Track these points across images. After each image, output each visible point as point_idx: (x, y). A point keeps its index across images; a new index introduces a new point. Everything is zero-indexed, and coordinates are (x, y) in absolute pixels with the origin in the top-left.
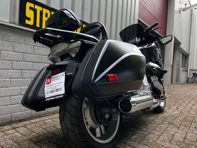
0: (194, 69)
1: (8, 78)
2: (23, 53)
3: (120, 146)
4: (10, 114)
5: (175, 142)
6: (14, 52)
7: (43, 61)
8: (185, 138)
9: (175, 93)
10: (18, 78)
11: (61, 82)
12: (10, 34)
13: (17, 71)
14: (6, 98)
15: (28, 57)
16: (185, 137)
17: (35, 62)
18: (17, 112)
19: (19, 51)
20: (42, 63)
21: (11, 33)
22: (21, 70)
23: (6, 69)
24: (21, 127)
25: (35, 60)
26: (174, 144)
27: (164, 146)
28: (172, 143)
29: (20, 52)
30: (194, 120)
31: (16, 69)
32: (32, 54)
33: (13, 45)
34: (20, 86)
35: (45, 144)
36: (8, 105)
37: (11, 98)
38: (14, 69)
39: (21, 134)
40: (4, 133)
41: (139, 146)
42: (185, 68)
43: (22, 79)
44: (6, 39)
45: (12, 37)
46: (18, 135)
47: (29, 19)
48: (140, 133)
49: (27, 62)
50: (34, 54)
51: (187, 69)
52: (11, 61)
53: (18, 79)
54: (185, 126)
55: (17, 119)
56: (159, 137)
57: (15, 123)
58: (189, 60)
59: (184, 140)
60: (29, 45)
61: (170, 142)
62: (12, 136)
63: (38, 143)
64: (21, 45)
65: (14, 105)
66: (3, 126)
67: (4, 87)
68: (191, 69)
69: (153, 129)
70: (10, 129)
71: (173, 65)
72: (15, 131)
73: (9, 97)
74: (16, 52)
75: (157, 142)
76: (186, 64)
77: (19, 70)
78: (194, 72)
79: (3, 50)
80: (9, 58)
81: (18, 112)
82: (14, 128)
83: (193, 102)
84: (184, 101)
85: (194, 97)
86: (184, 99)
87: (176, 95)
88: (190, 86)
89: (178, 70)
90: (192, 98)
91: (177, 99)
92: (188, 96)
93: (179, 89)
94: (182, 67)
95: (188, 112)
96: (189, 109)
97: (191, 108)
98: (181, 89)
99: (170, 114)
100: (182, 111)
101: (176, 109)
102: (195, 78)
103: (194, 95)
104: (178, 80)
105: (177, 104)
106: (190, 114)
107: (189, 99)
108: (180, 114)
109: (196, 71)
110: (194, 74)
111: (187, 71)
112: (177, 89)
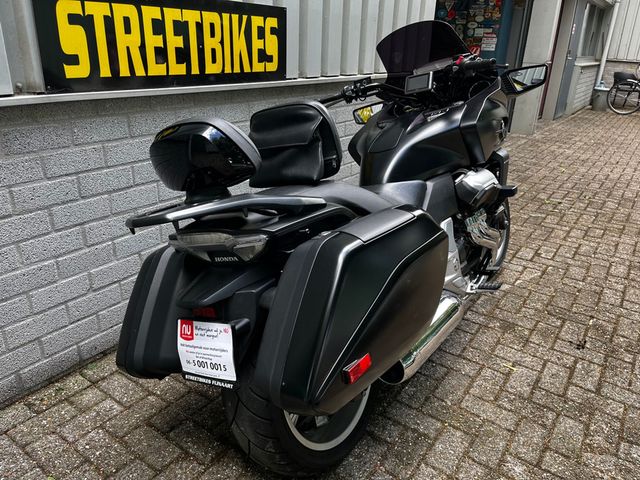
0: (622, 57)
1: (49, 259)
2: (77, 173)
3: (372, 429)
4: (75, 347)
5: (510, 401)
6: (49, 179)
7: (138, 181)
8: (536, 385)
9: (543, 172)
10: (76, 250)
11: (224, 351)
12: (25, 129)
13: (70, 231)
14: (55, 310)
15: (93, 181)
16: (538, 381)
17: (114, 191)
18: (91, 336)
19: (65, 172)
20: (137, 185)
21: (27, 124)
22: (79, 225)
23: (40, 236)
24: (111, 374)
25: (115, 185)
26: (505, 409)
27: (479, 417)
28: (499, 406)
29: (66, 175)
30: (574, 310)
31: (66, 228)
32: (103, 168)
33: (42, 159)
34: (86, 269)
35: (189, 434)
36: (66, 326)
37: (67, 307)
38: (59, 230)
39: (119, 403)
40: (72, 403)
41: (418, 424)
42: (593, 54)
43: (87, 250)
44: (16, 147)
45: (35, 136)
46: (111, 408)
47: (74, 60)
48: (424, 375)
49: (93, 196)
50: (109, 167)
51: (598, 57)
52: (47, 208)
53: (76, 254)
54: (545, 335)
55: (94, 353)
56: (470, 386)
57: (92, 362)
58: (609, 25)
59: (532, 393)
60: (88, 143)
61: (496, 399)
62: (98, 413)
63: (172, 434)
64: (66, 151)
65: (79, 322)
66: (62, 378)
67: (43, 287)
68: (611, 57)
69: (459, 356)
70: (85, 386)
71: (552, 60)
72: (99, 393)
73: (63, 306)
74: (56, 178)
75: (463, 405)
76: (597, 37)
77: (76, 225)
78: (620, 69)
79: (17, 184)
80: (38, 203)
81: (96, 334)
82: (94, 383)
83: (587, 220)
84: (562, 218)
85: (596, 194)
86: (565, 204)
87: (543, 186)
88: (598, 126)
89: (569, 69)
90: (590, 195)
91: (544, 207)
92: (578, 189)
93: (560, 147)
94: (583, 54)
95: (562, 272)
96: (568, 255)
97: (577, 248)
98: (564, 146)
99: (513, 284)
100: (548, 266)
101: (531, 260)
102: (618, 89)
103: (599, 180)
104: (562, 104)
105: (538, 232)
106: (566, 281)
107: (581, 201)
108: (538, 284)
109: (626, 65)
110: (619, 78)
111: (599, 65)
112: (552, 148)
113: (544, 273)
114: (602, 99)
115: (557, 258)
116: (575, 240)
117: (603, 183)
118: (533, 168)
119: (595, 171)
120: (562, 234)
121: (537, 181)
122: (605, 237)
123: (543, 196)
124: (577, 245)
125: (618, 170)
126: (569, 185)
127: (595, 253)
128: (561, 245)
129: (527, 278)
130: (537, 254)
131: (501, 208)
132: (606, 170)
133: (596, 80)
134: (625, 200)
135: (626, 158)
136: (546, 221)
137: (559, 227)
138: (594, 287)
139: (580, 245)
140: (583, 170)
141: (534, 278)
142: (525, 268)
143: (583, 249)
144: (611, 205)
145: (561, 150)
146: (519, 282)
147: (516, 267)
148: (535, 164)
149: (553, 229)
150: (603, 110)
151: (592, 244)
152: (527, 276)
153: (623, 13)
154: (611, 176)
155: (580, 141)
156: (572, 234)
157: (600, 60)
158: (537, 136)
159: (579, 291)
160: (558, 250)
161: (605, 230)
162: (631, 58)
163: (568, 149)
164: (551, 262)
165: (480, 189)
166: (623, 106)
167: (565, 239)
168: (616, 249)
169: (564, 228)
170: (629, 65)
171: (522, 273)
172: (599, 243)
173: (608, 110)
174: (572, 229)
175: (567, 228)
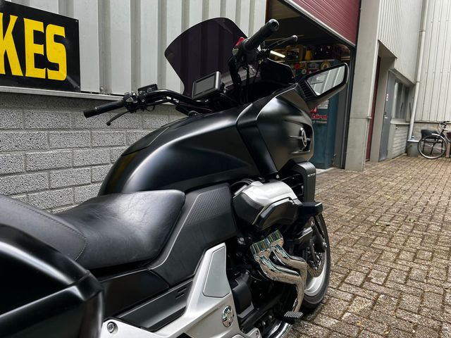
0: (425, 119)
9: (371, 199)
42: (404, 117)
51: (407, 119)
58: (413, 98)
68: (418, 120)
71: (373, 116)
76: (405, 106)
78: (425, 127)
83: (415, 242)
84: (390, 239)
85: (419, 217)
86: (393, 227)
87: (372, 210)
88: (413, 166)
89: (386, 126)
90: (415, 218)
91: (373, 229)
92: (403, 213)
93: (385, 180)
94: (397, 117)
95: (395, 301)
96: (399, 280)
97: (409, 272)
98: (388, 179)
99: (340, 319)
100: (379, 294)
101: (361, 286)
102: (425, 142)
103: (420, 206)
104: (384, 150)
105: (368, 254)
106: (400, 313)
107: (407, 224)
108: (368, 318)
109: (429, 125)
110: (425, 134)
111: (409, 126)
112: (379, 181)
113: (375, 302)
114: (414, 148)
115: (389, 284)
116: (405, 262)
117: (424, 208)
118: (363, 195)
119: (416, 198)
120: (392, 257)
121: (366, 206)
122: (435, 259)
123: (372, 219)
124: (407, 269)
125: (435, 197)
126: (395, 210)
127: (427, 278)
128: (392, 269)
129: (356, 310)
130: (367, 279)
131: (308, 231)
132: (425, 198)
133: (408, 135)
134: (446, 223)
135: (440, 190)
136: (376, 242)
137: (388, 249)
138: (432, 322)
139: (411, 268)
140: (405, 197)
141: (364, 310)
142: (355, 296)
143: (414, 273)
144: (434, 227)
145: (386, 183)
146: (347, 315)
147: (345, 294)
148: (365, 192)
149: (383, 251)
150: (416, 156)
151: (423, 267)
152: (356, 307)
153: (423, 90)
154: (430, 203)
155: (400, 176)
156: (402, 256)
157: (409, 122)
158: (366, 172)
159: (415, 327)
160: (389, 273)
161: (433, 252)
162: (432, 120)
163: (392, 181)
164: (382, 289)
165: (265, 204)
166: (431, 154)
167: (395, 261)
168: (447, 272)
169: (393, 250)
170: (432, 125)
171: (350, 302)
172: (429, 266)
173: (420, 156)
174: (401, 250)
175: (396, 250)
